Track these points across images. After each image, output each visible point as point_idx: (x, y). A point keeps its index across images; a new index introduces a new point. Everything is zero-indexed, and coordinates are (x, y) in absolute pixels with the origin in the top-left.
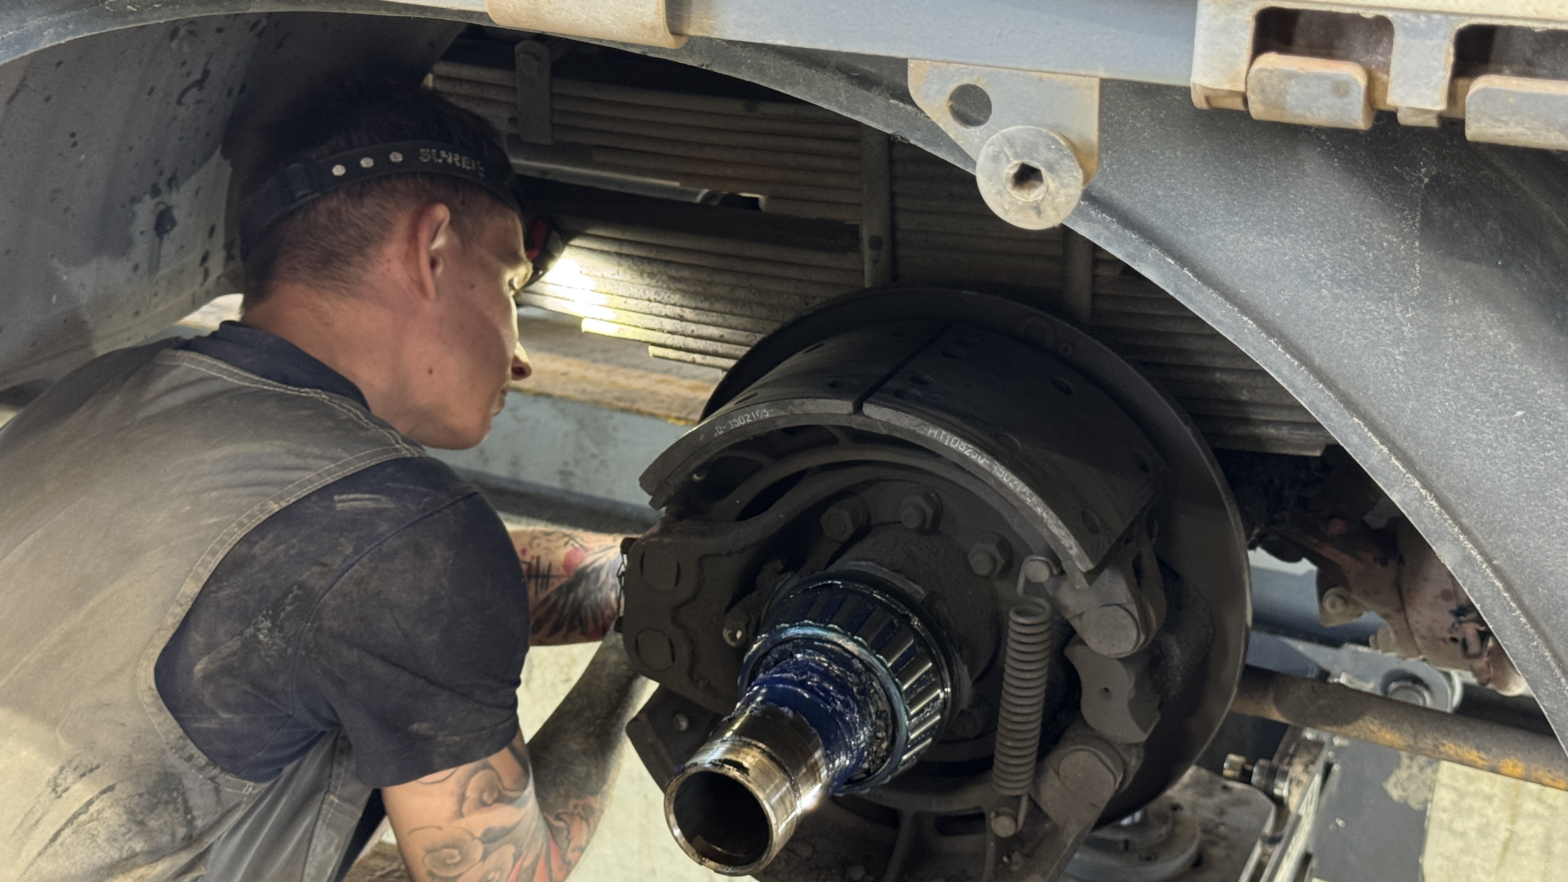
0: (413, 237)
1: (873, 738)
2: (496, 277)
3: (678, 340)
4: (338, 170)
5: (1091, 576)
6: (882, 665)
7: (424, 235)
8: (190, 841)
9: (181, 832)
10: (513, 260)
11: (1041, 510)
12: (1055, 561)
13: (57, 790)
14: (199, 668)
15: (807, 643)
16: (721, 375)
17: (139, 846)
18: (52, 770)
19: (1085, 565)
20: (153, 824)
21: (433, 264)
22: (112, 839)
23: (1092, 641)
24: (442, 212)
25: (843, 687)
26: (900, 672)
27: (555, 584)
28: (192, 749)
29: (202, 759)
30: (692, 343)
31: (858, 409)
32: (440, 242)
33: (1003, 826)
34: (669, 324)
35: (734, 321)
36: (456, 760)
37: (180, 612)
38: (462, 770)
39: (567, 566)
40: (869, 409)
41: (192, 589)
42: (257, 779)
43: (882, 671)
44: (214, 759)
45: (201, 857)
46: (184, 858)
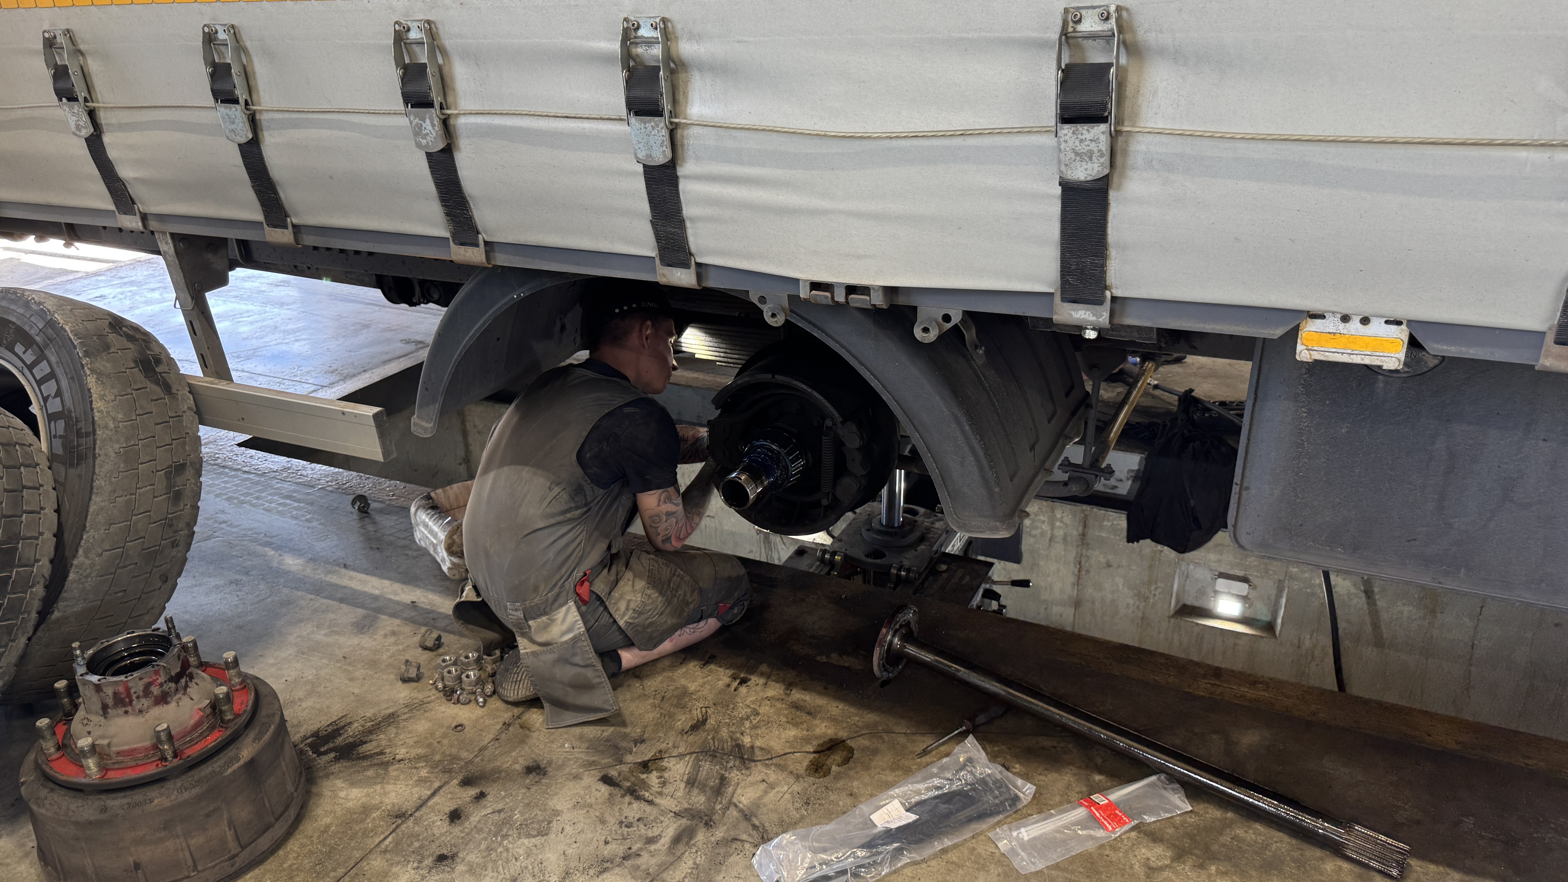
0: (641, 331)
1: (781, 473)
2: (667, 340)
3: (725, 360)
4: (617, 311)
5: (843, 423)
6: (783, 452)
7: (644, 330)
8: (586, 505)
9: (584, 502)
10: (671, 335)
11: (827, 404)
12: (832, 419)
13: (550, 489)
14: (588, 455)
15: (761, 446)
16: (738, 370)
17: (573, 505)
18: (549, 484)
19: (840, 419)
20: (576, 499)
21: (647, 339)
22: (566, 503)
23: (847, 444)
24: (649, 323)
25: (771, 458)
26: (789, 454)
27: (689, 443)
28: (586, 478)
29: (589, 481)
30: (729, 360)
31: (773, 377)
32: (649, 332)
33: (825, 502)
34: (722, 355)
35: (742, 352)
36: (658, 488)
37: (582, 440)
38: (660, 491)
39: (693, 436)
40: (776, 376)
41: (585, 434)
42: (604, 488)
43: (783, 454)
44: (592, 482)
45: (589, 509)
46: (585, 509)
